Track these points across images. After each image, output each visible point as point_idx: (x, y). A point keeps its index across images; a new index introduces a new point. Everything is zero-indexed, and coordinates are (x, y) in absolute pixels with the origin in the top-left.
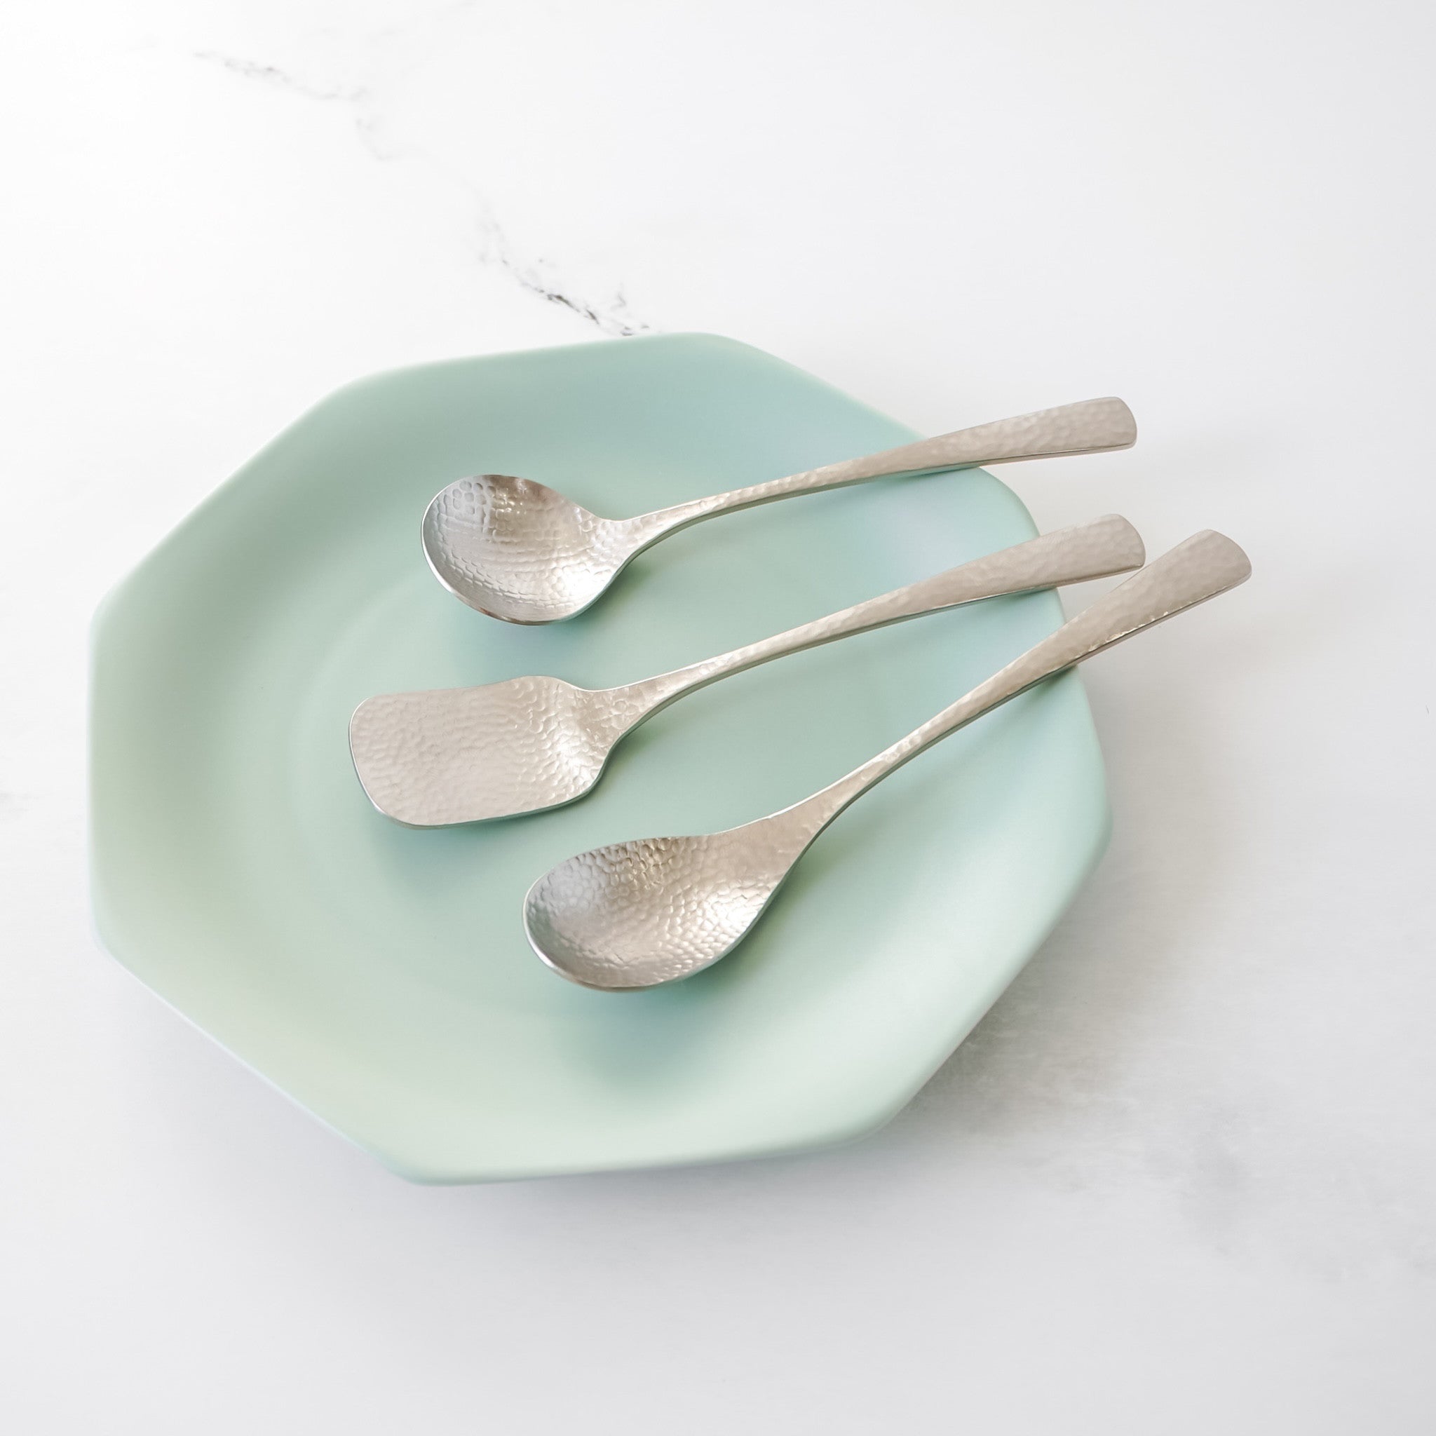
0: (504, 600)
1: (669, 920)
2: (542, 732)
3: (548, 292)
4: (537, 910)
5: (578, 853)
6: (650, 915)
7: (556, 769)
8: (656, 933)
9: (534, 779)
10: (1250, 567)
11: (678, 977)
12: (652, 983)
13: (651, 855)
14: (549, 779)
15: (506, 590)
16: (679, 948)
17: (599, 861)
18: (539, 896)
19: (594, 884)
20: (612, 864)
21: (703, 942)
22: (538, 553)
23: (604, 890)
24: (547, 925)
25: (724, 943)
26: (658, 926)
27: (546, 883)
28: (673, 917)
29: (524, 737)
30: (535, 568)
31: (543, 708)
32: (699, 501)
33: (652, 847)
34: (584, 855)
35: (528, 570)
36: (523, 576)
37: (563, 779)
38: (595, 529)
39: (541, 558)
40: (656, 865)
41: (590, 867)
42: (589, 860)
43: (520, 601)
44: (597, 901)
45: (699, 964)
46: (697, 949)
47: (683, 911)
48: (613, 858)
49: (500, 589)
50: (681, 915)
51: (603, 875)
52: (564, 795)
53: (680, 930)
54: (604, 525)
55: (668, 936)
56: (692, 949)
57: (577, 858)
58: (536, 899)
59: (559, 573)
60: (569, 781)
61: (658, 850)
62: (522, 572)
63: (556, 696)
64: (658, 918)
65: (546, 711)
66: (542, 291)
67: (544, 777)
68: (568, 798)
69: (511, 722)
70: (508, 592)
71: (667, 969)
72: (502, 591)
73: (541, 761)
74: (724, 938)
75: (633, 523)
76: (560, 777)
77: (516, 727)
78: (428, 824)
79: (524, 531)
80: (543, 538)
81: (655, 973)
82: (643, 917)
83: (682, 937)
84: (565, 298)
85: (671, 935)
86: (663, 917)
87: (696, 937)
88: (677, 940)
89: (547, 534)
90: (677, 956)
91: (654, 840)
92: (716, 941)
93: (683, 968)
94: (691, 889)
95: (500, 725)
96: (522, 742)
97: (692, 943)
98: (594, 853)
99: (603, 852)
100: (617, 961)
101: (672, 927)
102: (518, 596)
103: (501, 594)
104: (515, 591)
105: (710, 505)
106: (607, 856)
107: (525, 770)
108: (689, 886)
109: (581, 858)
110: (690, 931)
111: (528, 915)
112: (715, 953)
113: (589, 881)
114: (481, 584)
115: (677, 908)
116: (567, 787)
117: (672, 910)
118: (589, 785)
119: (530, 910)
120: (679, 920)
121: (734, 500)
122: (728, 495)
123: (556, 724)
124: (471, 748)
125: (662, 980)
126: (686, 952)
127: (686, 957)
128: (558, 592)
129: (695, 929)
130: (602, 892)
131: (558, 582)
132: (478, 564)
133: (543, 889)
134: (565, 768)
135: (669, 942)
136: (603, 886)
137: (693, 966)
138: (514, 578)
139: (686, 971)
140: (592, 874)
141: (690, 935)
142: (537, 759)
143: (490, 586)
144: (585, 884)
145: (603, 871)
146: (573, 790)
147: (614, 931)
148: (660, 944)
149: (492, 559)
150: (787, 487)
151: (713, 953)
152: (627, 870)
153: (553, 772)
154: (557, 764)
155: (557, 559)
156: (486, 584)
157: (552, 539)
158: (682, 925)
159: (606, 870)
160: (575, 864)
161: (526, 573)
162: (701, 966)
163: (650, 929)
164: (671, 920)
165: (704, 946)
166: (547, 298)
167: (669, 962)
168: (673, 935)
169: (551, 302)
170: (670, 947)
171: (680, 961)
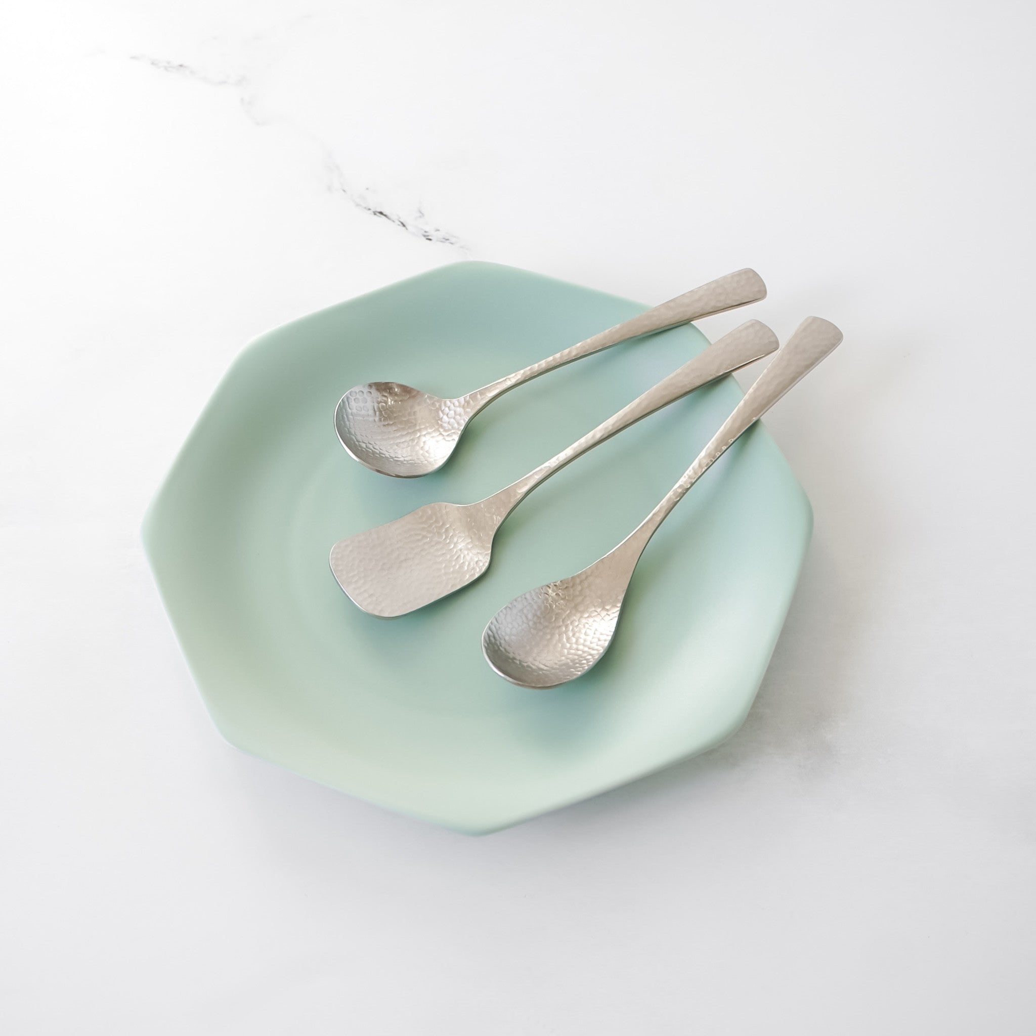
0: (395, 463)
1: (564, 635)
2: (445, 539)
3: (373, 210)
6: (553, 635)
7: (462, 559)
8: (560, 645)
9: (452, 569)
11: (588, 669)
14: (462, 566)
15: (394, 457)
16: (578, 650)
21: (591, 643)
22: (407, 428)
25: (605, 641)
26: (560, 640)
27: (490, 633)
28: (566, 632)
29: (435, 545)
30: (408, 438)
31: (441, 523)
32: (504, 378)
35: (404, 440)
36: (402, 445)
37: (469, 564)
38: (440, 406)
39: (410, 431)
43: (405, 462)
45: (596, 657)
46: (589, 648)
47: (571, 628)
49: (390, 456)
50: (570, 630)
52: (474, 574)
53: (574, 640)
54: (445, 403)
55: (568, 645)
56: (586, 649)
58: (488, 643)
59: (423, 439)
60: (474, 565)
62: (400, 443)
63: (447, 513)
64: (557, 636)
65: (443, 524)
66: (369, 209)
67: (458, 566)
68: (477, 576)
69: (425, 537)
70: (396, 457)
71: (578, 665)
72: (392, 458)
73: (452, 556)
74: (602, 638)
75: (465, 399)
76: (467, 563)
77: (428, 539)
78: (400, 615)
79: (395, 415)
80: (407, 418)
81: (572, 670)
82: (549, 637)
83: (577, 643)
84: (384, 213)
85: (570, 643)
86: (560, 634)
87: (585, 640)
88: (574, 646)
89: (409, 414)
90: (580, 656)
92: (599, 640)
93: (588, 662)
95: (418, 540)
96: (435, 548)
97: (584, 645)
100: (545, 668)
101: (568, 639)
102: (402, 459)
103: (392, 460)
104: (400, 456)
105: (513, 379)
107: (444, 565)
110: (581, 638)
112: (602, 647)
114: (378, 456)
115: (567, 626)
116: (473, 569)
117: (564, 629)
118: (487, 564)
120: (571, 634)
121: (527, 374)
122: (522, 372)
123: (452, 531)
124: (406, 560)
126: (584, 652)
127: (585, 655)
128: (426, 452)
129: (583, 636)
131: (424, 444)
132: (373, 443)
133: (489, 637)
134: (468, 558)
135: (571, 648)
137: (594, 659)
138: (397, 447)
139: (591, 663)
141: (581, 641)
142: (449, 556)
143: (383, 456)
146: (478, 570)
147: (535, 651)
148: (566, 651)
149: (380, 437)
150: (559, 360)
151: (601, 649)
153: (462, 561)
154: (462, 556)
155: (420, 430)
156: (381, 455)
157: (413, 417)
158: (574, 635)
161: (403, 442)
162: (598, 658)
163: (556, 644)
164: (566, 635)
165: (594, 646)
166: (373, 214)
167: (577, 661)
168: (571, 644)
169: (375, 216)
170: (573, 651)
171: (583, 659)
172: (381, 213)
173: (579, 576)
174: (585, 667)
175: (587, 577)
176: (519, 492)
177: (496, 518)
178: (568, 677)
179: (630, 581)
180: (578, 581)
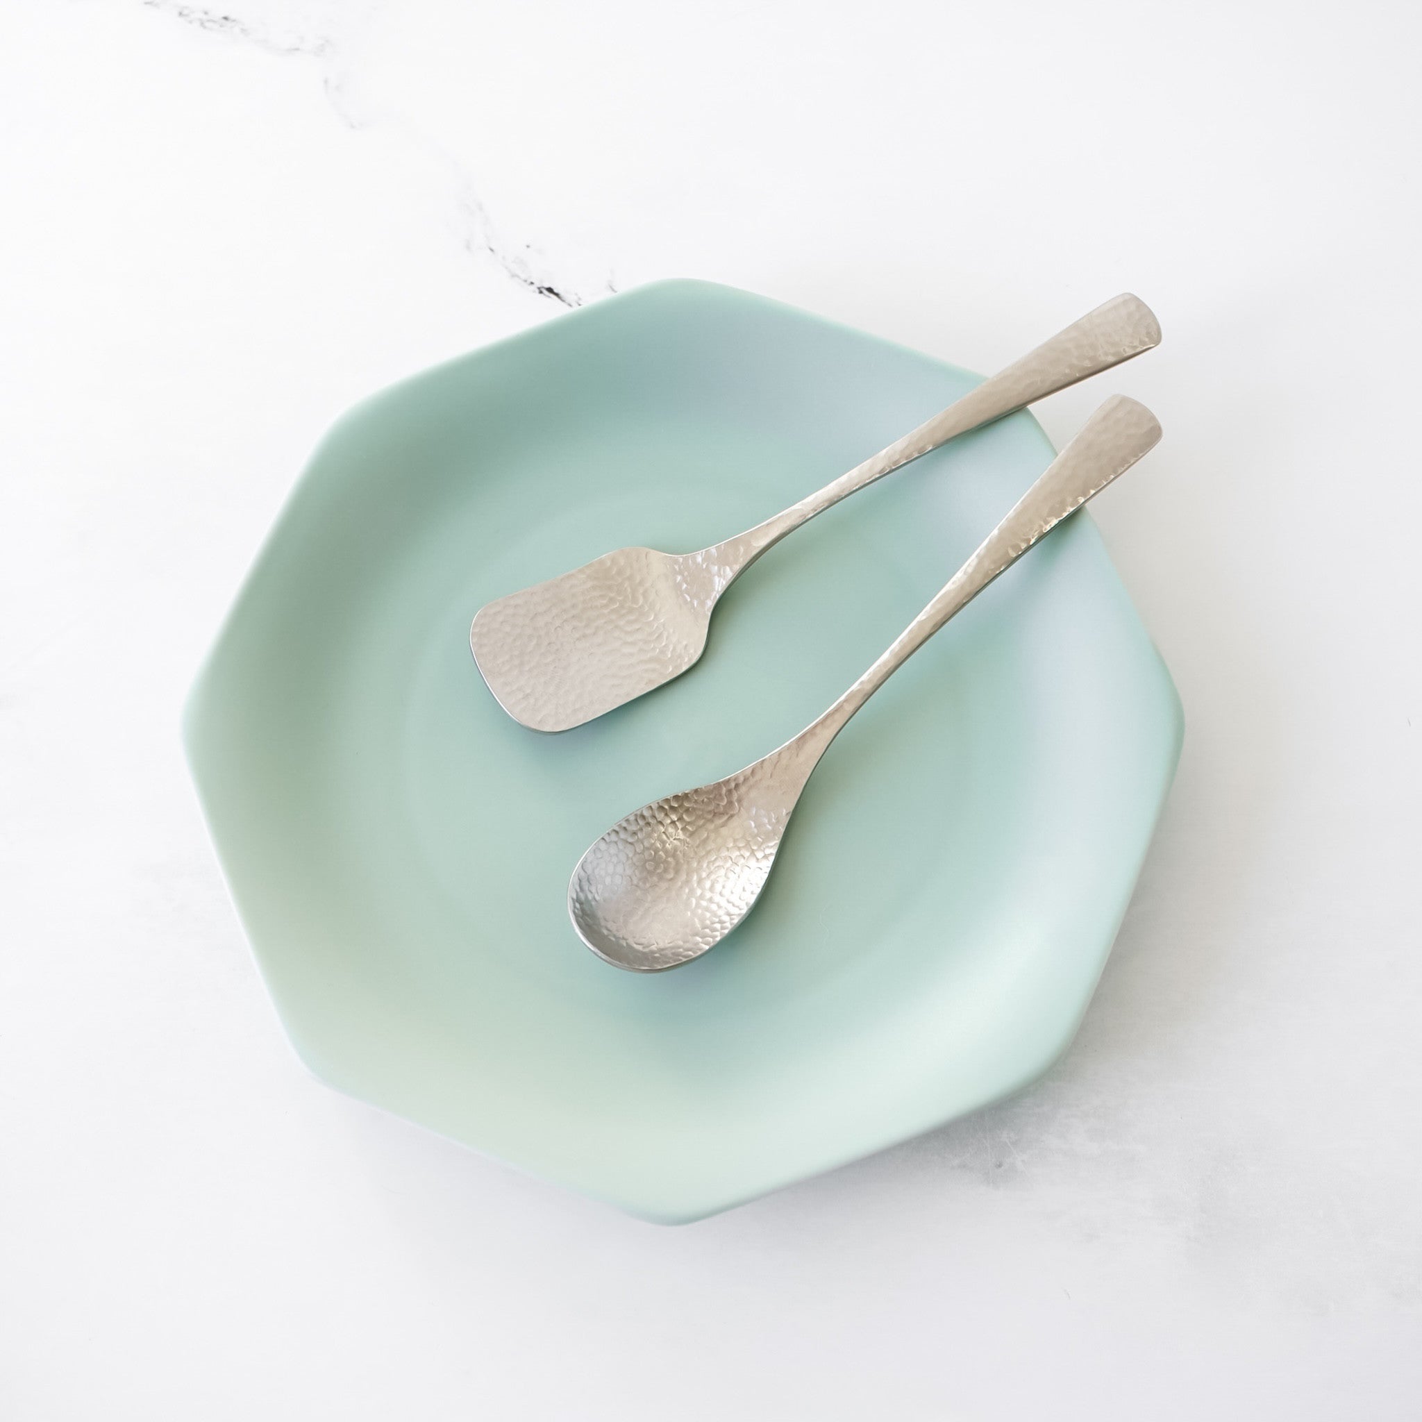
1: (695, 875)
3: (538, 284)
4: (581, 904)
5: (603, 834)
6: (677, 872)
7: (665, 640)
8: (687, 891)
9: (648, 656)
10: (1160, 428)
12: (699, 953)
13: (666, 815)
16: (712, 903)
17: (623, 835)
18: (578, 890)
19: (623, 857)
20: (635, 833)
23: (632, 859)
24: (593, 916)
26: (687, 882)
27: (582, 873)
29: (626, 614)
31: (637, 582)
33: (666, 807)
34: (609, 834)
40: (673, 822)
41: (616, 843)
42: (614, 837)
44: (629, 872)
46: (728, 902)
47: (706, 862)
48: (634, 828)
50: (705, 867)
51: (629, 845)
53: (708, 884)
55: (699, 892)
56: (723, 903)
57: (603, 839)
58: (577, 892)
60: (680, 650)
61: (672, 808)
64: (685, 874)
65: (641, 584)
66: (535, 284)
67: (657, 651)
73: (649, 635)
76: (671, 648)
77: (616, 605)
81: (699, 940)
82: (671, 876)
83: (712, 889)
84: (555, 291)
86: (689, 873)
87: (724, 888)
88: (708, 895)
90: (713, 913)
91: (667, 800)
94: (708, 838)
97: (722, 896)
98: (617, 829)
99: (624, 824)
101: (700, 881)
106: (629, 828)
108: (706, 835)
109: (607, 838)
110: (718, 883)
111: (574, 912)
113: (617, 855)
115: (700, 860)
117: (696, 864)
118: (700, 651)
119: (575, 907)
120: (704, 874)
125: (707, 947)
126: (719, 907)
127: (721, 913)
130: (630, 862)
133: (580, 880)
134: (673, 639)
136: (631, 855)
137: (731, 924)
140: (618, 849)
141: (718, 887)
144: (615, 860)
145: (627, 842)
148: (694, 901)
152: (649, 836)
153: (664, 644)
158: (708, 876)
159: (630, 840)
160: (603, 846)
162: (739, 922)
163: (681, 887)
164: (698, 875)
165: (734, 899)
166: (537, 291)
167: (708, 922)
168: (703, 889)
169: (542, 295)
170: (704, 903)
171: (717, 920)
172: (550, 290)
173: (728, 781)
174: (716, 937)
175: (737, 786)
176: (755, 545)
177: (719, 581)
178: (690, 953)
179: (800, 798)
180: (724, 790)
